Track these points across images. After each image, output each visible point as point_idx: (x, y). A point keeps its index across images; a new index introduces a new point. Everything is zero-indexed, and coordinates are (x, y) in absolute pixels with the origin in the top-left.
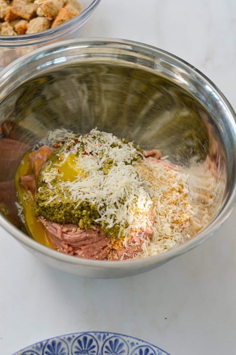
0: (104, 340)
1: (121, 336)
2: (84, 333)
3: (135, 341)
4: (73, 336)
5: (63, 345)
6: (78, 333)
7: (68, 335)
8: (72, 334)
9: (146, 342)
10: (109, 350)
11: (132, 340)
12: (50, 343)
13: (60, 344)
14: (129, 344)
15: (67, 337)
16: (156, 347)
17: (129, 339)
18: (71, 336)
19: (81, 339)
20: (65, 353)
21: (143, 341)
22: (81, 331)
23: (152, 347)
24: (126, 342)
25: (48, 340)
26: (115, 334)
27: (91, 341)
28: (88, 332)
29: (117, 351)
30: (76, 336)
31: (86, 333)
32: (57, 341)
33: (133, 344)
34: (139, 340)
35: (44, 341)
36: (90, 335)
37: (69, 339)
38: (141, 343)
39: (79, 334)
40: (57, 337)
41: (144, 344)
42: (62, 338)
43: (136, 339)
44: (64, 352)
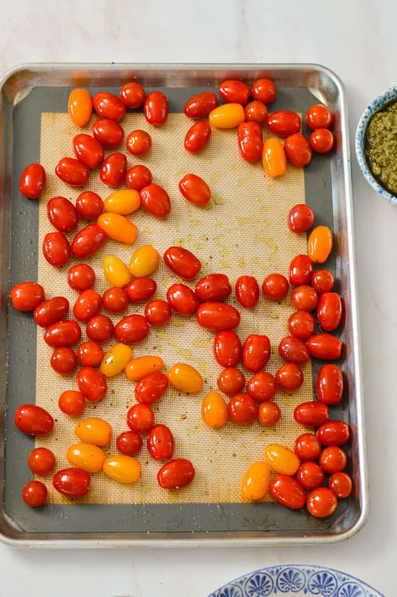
0: (278, 574)
1: (294, 567)
2: (255, 572)
3: (311, 569)
4: (245, 579)
5: (236, 589)
6: (249, 574)
7: (239, 578)
8: (243, 576)
9: (323, 568)
10: (284, 581)
11: (307, 568)
12: (222, 591)
13: (232, 590)
14: (304, 572)
15: (238, 581)
16: (334, 571)
17: (303, 567)
18: (243, 579)
19: (254, 579)
20: (239, 596)
21: (319, 567)
22: (251, 572)
23: (330, 571)
24: (301, 571)
25: (220, 589)
26: (287, 566)
27: (264, 578)
28: (259, 570)
29: (293, 580)
30: (248, 577)
31: (258, 572)
32: (229, 587)
33: (309, 572)
34: (315, 567)
35: (217, 591)
36: (262, 573)
37: (241, 582)
38: (317, 570)
39: (251, 575)
40: (229, 584)
41: (321, 570)
42: (234, 583)
43: (311, 566)
44: (237, 595)
